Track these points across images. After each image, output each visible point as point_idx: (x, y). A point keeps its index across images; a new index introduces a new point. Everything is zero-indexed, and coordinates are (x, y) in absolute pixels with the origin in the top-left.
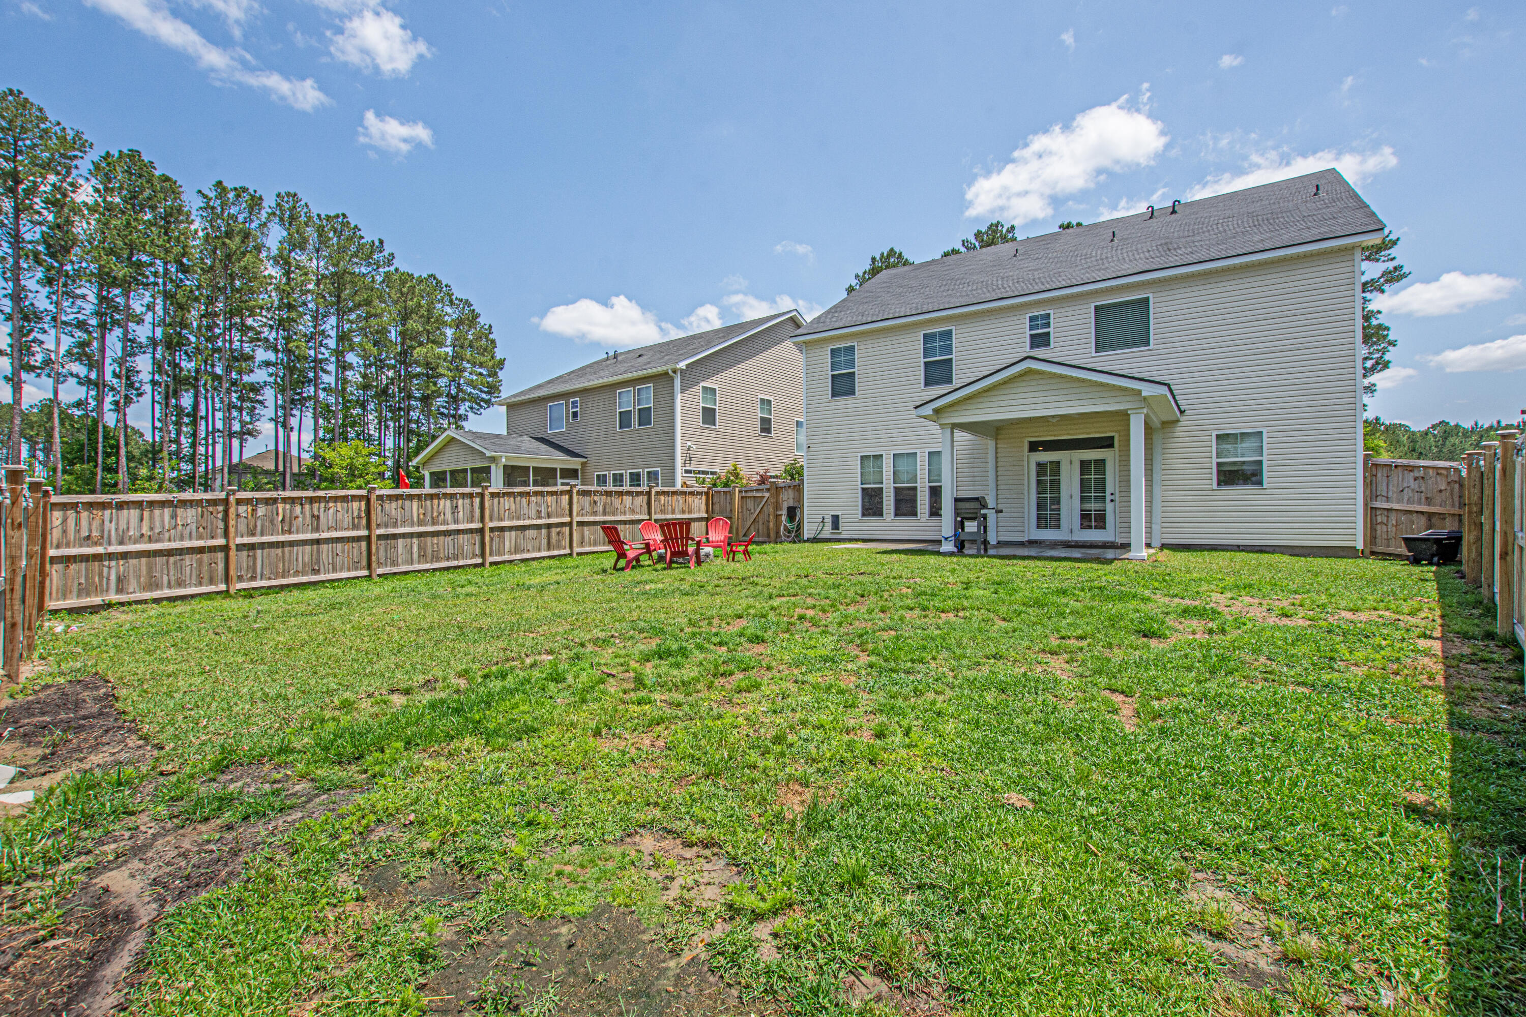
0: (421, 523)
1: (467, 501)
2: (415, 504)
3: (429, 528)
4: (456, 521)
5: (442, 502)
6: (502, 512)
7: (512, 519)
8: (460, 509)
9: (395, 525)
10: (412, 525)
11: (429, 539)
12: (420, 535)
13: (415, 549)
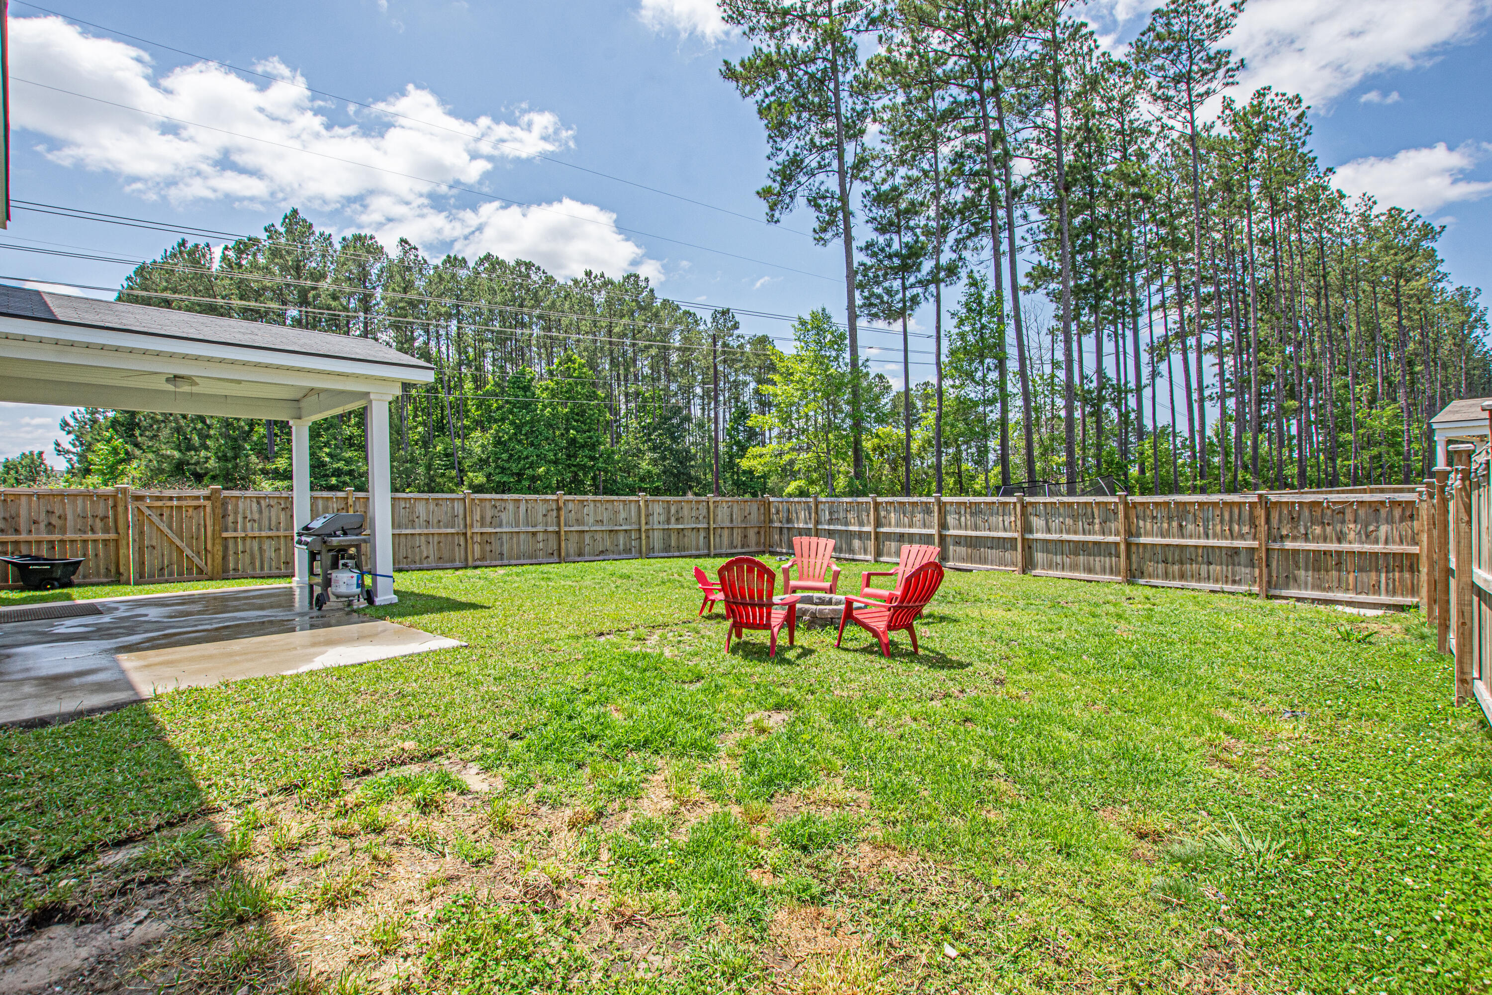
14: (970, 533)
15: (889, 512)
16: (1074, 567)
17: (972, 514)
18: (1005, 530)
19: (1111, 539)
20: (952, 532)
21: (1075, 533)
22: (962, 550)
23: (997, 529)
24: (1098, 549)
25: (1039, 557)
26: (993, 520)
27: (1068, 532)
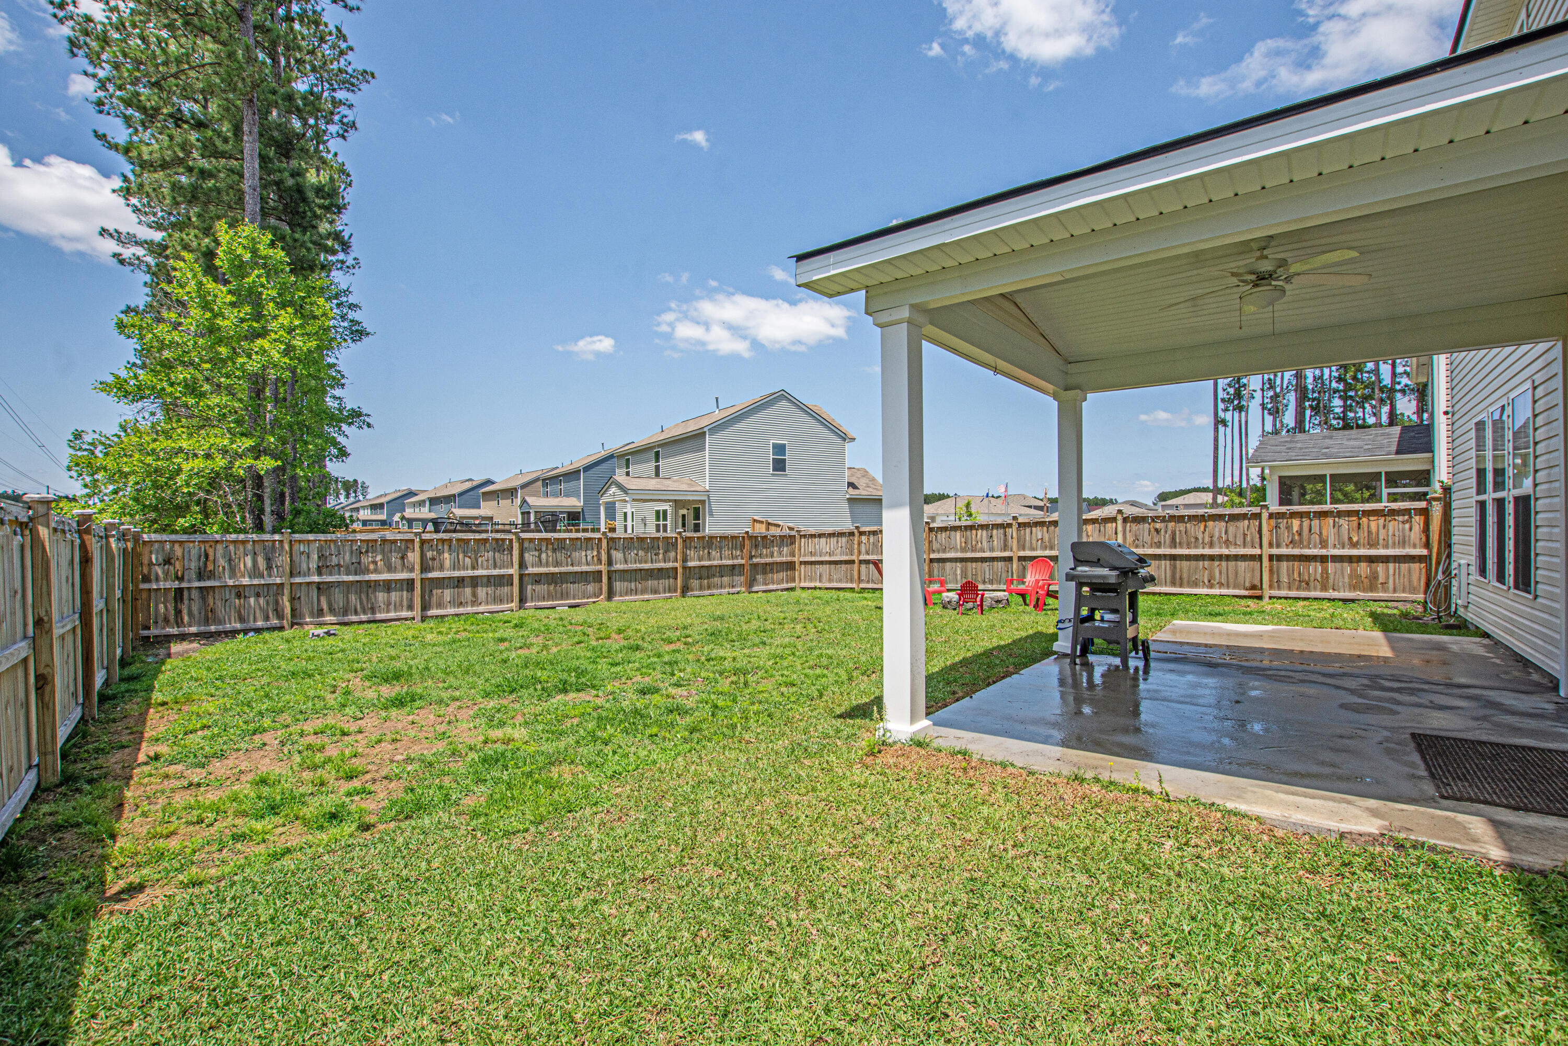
0: (963, 550)
1: (1002, 531)
2: (958, 534)
3: (969, 555)
4: (992, 549)
5: (979, 532)
6: (1034, 542)
7: (1045, 548)
8: (995, 538)
9: (944, 551)
10: (957, 551)
11: (969, 564)
12: (962, 560)
13: (959, 572)
14: (553, 569)
15: (440, 552)
16: (643, 592)
17: (554, 550)
18: (588, 564)
19: (670, 565)
20: (531, 570)
21: (646, 562)
22: (542, 588)
23: (579, 564)
24: (660, 574)
25: (618, 585)
26: (576, 555)
27: (640, 562)
